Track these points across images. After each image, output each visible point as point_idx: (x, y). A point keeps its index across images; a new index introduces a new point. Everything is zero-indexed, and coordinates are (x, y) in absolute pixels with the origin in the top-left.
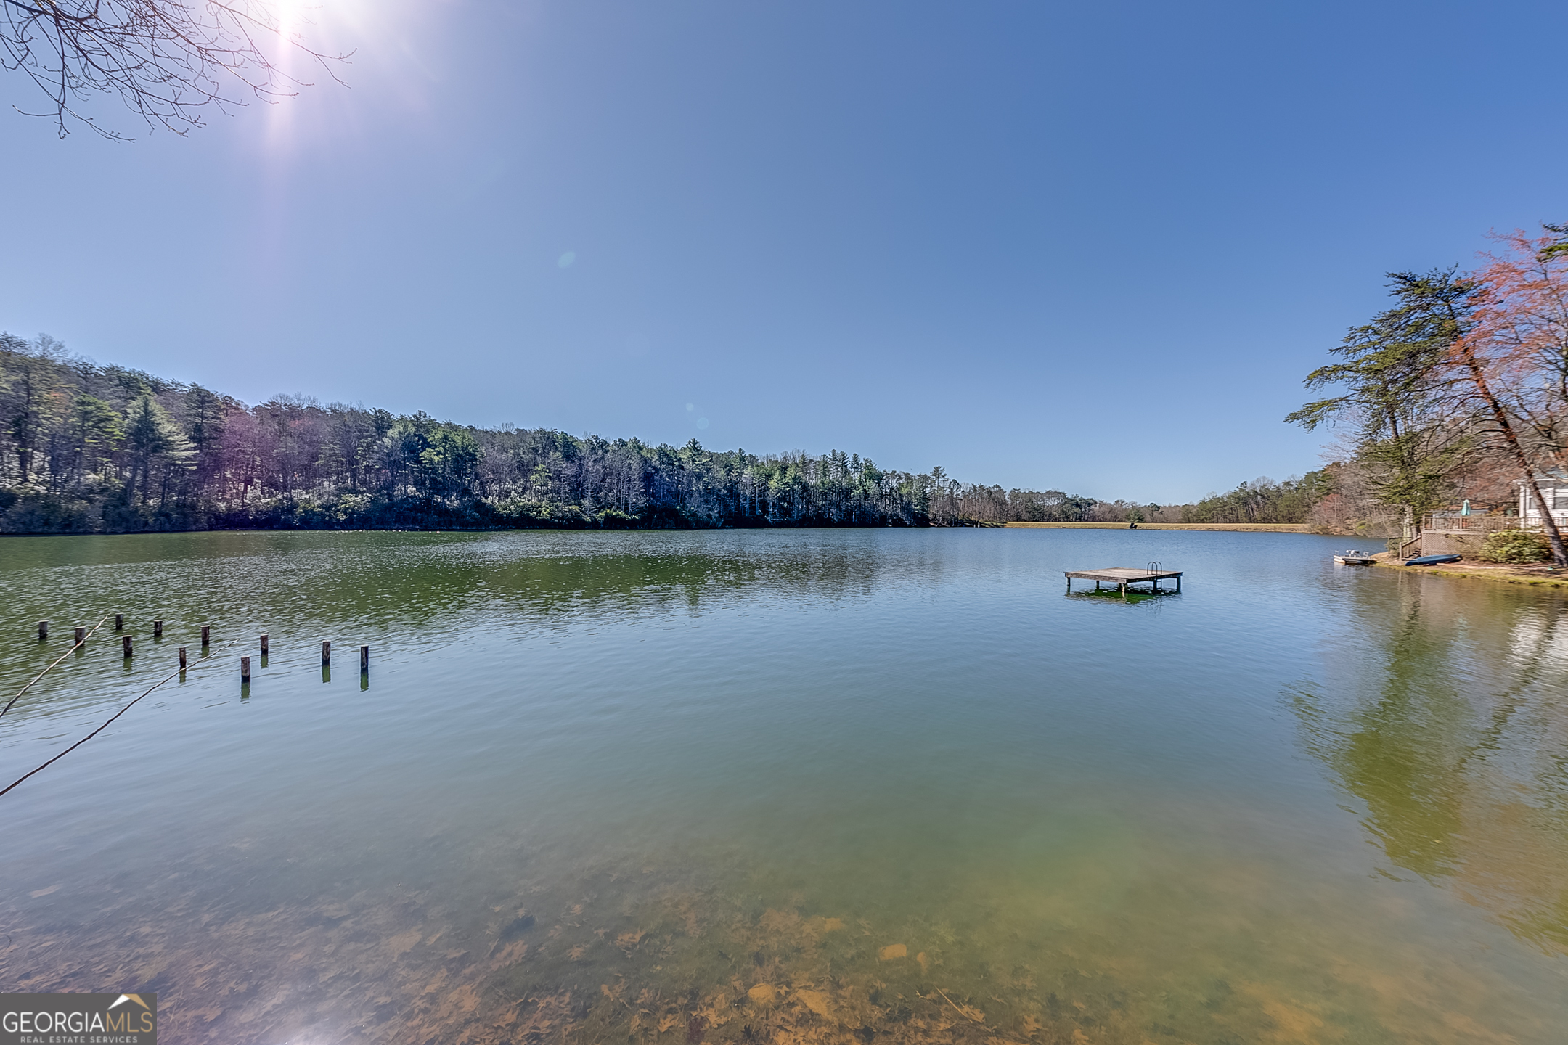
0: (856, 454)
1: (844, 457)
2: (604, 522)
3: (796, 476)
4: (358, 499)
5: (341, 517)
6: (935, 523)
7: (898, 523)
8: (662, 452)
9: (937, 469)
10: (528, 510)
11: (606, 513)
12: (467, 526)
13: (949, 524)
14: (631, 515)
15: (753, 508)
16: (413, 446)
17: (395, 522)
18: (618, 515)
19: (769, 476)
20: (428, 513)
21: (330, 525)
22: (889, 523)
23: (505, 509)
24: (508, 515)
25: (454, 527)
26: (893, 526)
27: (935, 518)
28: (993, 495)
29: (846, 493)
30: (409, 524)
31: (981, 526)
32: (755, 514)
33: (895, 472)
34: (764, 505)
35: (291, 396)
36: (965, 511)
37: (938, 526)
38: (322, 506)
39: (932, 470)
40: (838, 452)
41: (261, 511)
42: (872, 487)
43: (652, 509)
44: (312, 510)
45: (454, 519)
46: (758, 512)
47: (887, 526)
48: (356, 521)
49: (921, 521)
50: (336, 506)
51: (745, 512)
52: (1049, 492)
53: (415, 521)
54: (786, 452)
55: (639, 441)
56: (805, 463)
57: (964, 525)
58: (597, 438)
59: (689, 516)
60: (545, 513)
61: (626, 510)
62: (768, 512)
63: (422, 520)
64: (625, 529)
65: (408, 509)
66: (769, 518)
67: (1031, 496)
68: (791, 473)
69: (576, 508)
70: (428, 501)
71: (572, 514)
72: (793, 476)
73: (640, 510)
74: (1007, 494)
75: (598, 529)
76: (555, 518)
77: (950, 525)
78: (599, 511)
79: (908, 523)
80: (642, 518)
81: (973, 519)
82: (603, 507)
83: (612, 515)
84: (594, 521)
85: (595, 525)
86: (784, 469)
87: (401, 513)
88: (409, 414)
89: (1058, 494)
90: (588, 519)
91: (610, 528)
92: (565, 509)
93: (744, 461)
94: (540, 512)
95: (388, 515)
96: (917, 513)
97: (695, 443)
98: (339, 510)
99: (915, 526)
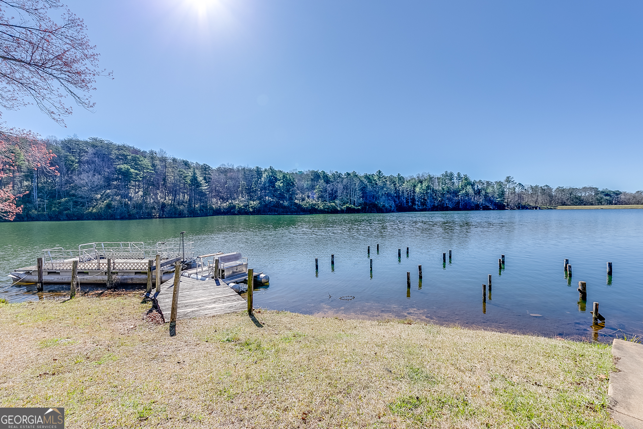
0: (459, 173)
1: (452, 174)
2: (346, 210)
3: (428, 185)
4: (255, 202)
5: (251, 210)
6: (508, 208)
7: (486, 208)
8: (367, 177)
9: (508, 178)
10: (314, 205)
11: (346, 206)
12: (293, 213)
13: (517, 208)
14: (357, 206)
15: (407, 202)
16: (272, 180)
17: (269, 212)
18: (352, 207)
19: (415, 186)
20: (279, 208)
21: (247, 213)
22: (481, 208)
23: (305, 205)
24: (307, 208)
25: (288, 213)
26: (483, 210)
27: (508, 205)
28: (546, 191)
29: (456, 193)
30: (273, 212)
31: (540, 209)
32: (408, 205)
33: (481, 181)
34: (413, 200)
35: (226, 164)
36: (527, 200)
37: (510, 210)
38: (244, 206)
39: (505, 178)
40: (449, 172)
41: (225, 208)
42: (469, 189)
43: (365, 204)
44: (241, 208)
45: (288, 210)
46: (410, 204)
47: (480, 210)
48: (257, 212)
49: (500, 207)
50: (248, 205)
51: (404, 204)
52: (584, 188)
53: (275, 211)
54: (419, 174)
55: (356, 173)
56: (431, 179)
57: (527, 208)
58: (337, 172)
59: (382, 207)
60: (321, 207)
61: (354, 204)
62: (415, 204)
63: (277, 211)
64: (355, 213)
65: (272, 206)
66: (416, 207)
67: (572, 191)
68: (425, 184)
69: (333, 204)
70: (278, 203)
71: (332, 207)
72: (427, 185)
73: (360, 205)
74: (553, 190)
75: (343, 213)
76: (326, 209)
77: (519, 208)
78: (343, 205)
79: (491, 207)
80: (362, 208)
81: (532, 205)
82: (344, 203)
83: (349, 207)
84: (342, 209)
85: (342, 212)
86: (421, 182)
87: (270, 208)
88: (268, 168)
89: (591, 189)
90: (339, 209)
91: (348, 213)
92: (329, 204)
93: (401, 179)
94: (319, 206)
95: (266, 209)
96: (498, 202)
97: (380, 172)
98: (249, 207)
99: (496, 210)
